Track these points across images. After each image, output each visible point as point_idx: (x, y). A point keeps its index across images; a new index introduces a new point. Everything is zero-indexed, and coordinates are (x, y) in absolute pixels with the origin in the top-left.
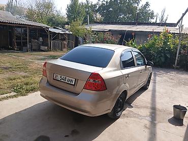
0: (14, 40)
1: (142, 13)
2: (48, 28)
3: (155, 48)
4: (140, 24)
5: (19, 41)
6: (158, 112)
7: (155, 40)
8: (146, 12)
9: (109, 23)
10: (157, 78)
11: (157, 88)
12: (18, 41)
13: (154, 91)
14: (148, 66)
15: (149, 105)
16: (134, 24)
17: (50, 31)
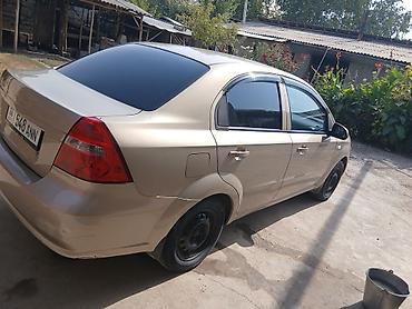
0: (64, 33)
1: (382, 13)
2: (140, 14)
3: (388, 100)
4: (367, 38)
5: (75, 36)
6: (318, 276)
7: (392, 79)
8: (391, 14)
9: (293, 26)
10: (369, 175)
11: (353, 203)
12: (72, 35)
13: (341, 209)
14: (333, 139)
15: (305, 249)
16: (353, 36)
17: (144, 23)
